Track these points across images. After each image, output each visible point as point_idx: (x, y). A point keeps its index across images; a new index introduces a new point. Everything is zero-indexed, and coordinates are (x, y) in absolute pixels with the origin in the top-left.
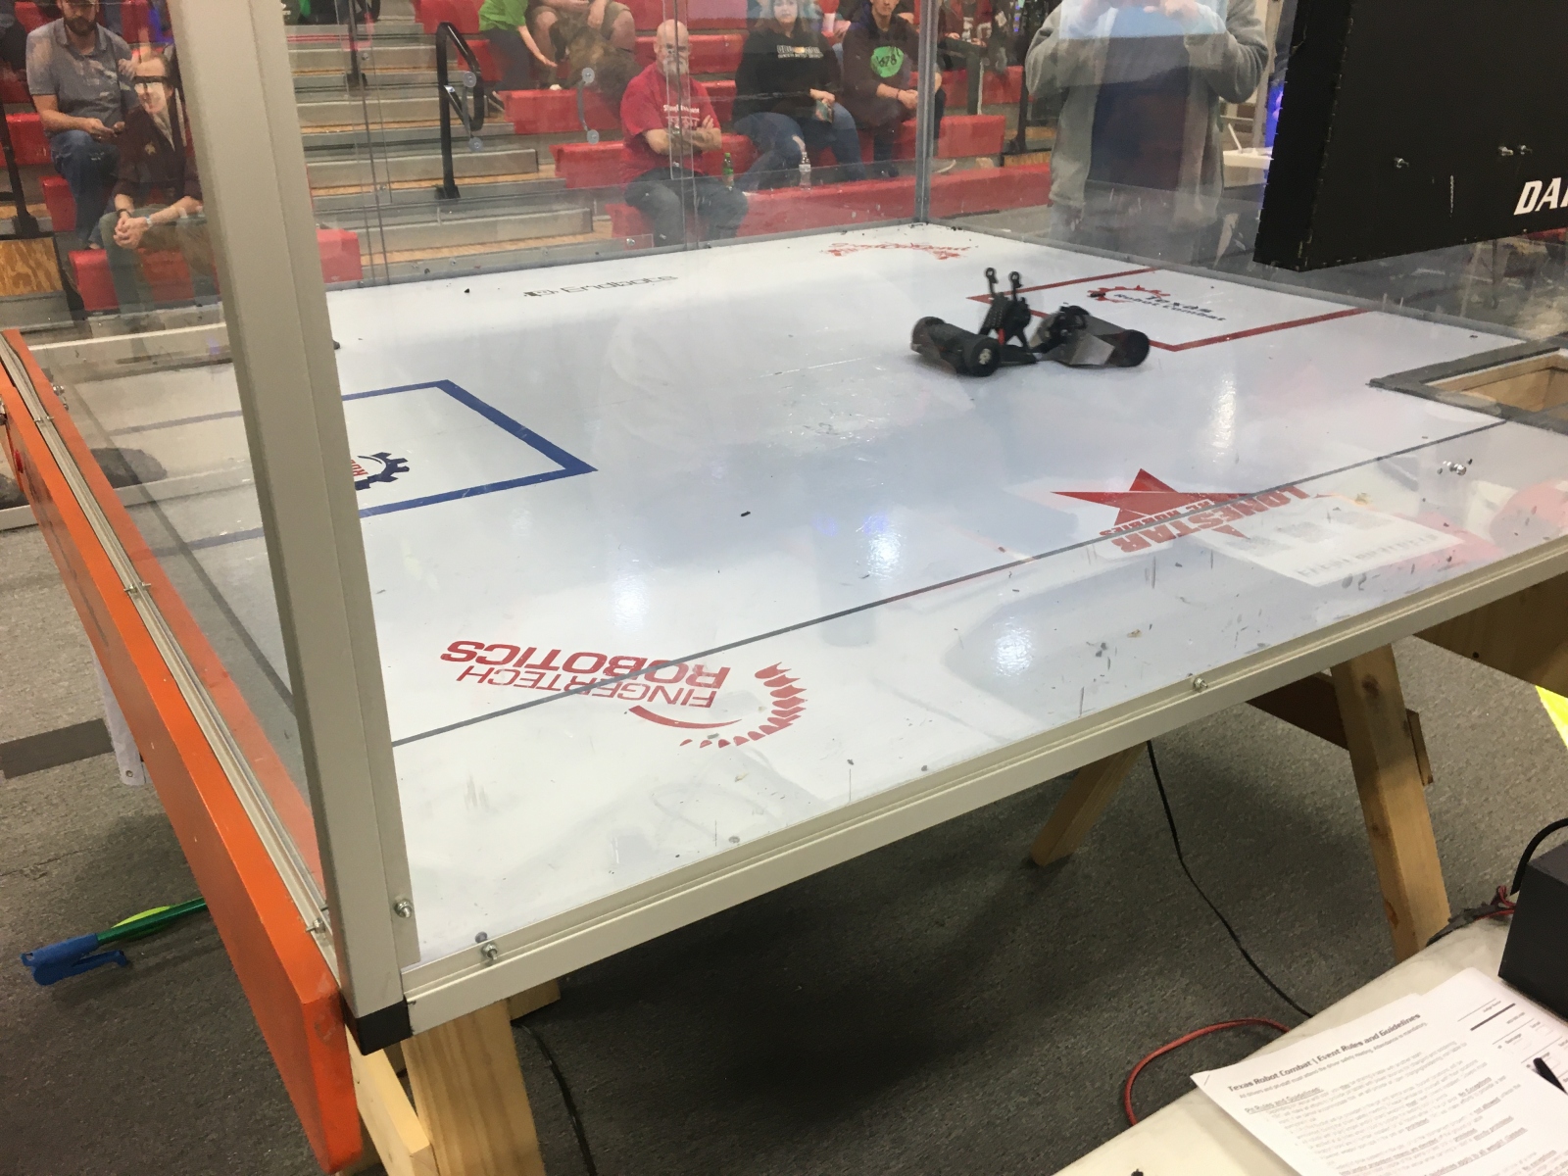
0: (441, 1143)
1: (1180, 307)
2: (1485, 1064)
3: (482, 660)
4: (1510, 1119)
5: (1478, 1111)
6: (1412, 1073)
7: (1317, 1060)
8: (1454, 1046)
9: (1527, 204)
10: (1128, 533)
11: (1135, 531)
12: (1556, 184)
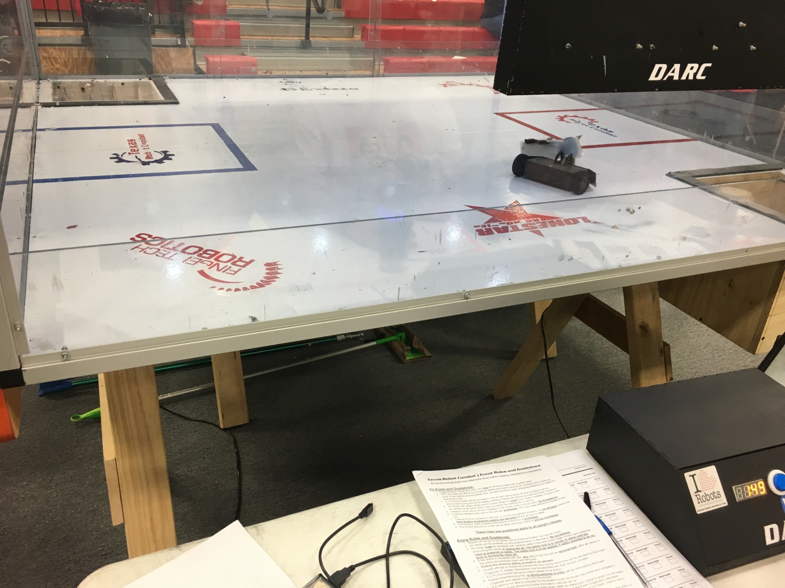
0: (120, 458)
1: (599, 129)
2: (558, 491)
3: (147, 243)
4: (557, 515)
5: (544, 509)
6: (522, 488)
7: (479, 475)
8: (549, 481)
9: (657, 76)
10: (487, 227)
11: (491, 227)
12: (677, 67)
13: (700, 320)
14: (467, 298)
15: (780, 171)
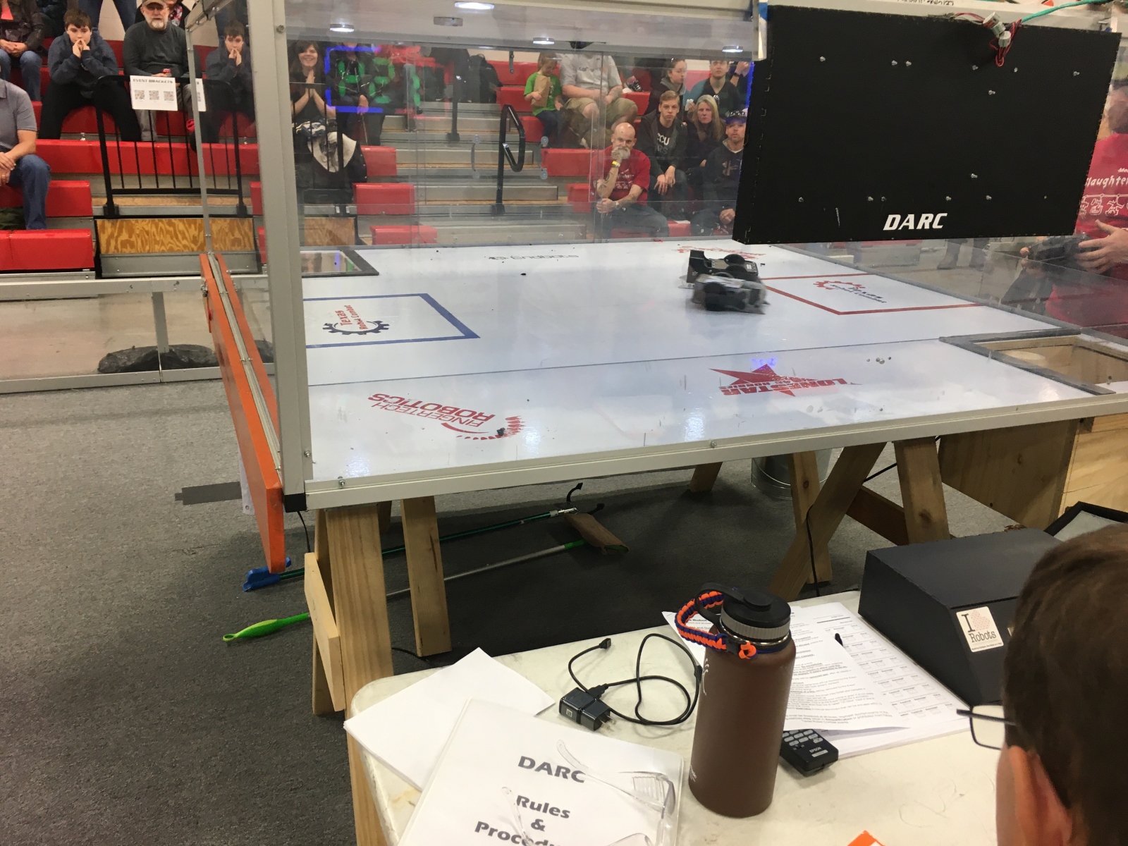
0: (344, 637)
1: (865, 295)
3: (385, 401)
4: (810, 651)
8: (802, 625)
9: (891, 225)
10: (734, 388)
11: (738, 388)
12: (911, 217)
13: (991, 506)
14: (712, 446)
15: (1078, 336)
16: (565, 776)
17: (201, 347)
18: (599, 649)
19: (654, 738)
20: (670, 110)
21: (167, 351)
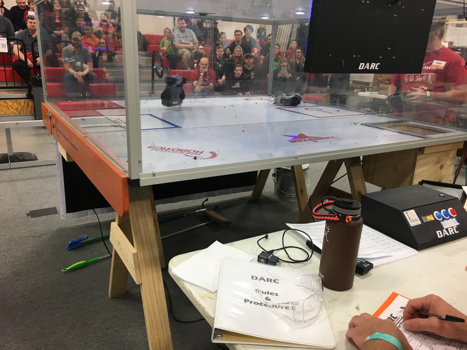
0: (139, 252)
1: (325, 112)
3: (155, 148)
7: (312, 225)
9: (361, 67)
10: (293, 141)
11: (295, 140)
12: (368, 64)
13: (384, 187)
15: (409, 122)
16: (271, 282)
17: (28, 153)
18: (265, 238)
19: (299, 267)
20: (221, 52)
21: (12, 154)
